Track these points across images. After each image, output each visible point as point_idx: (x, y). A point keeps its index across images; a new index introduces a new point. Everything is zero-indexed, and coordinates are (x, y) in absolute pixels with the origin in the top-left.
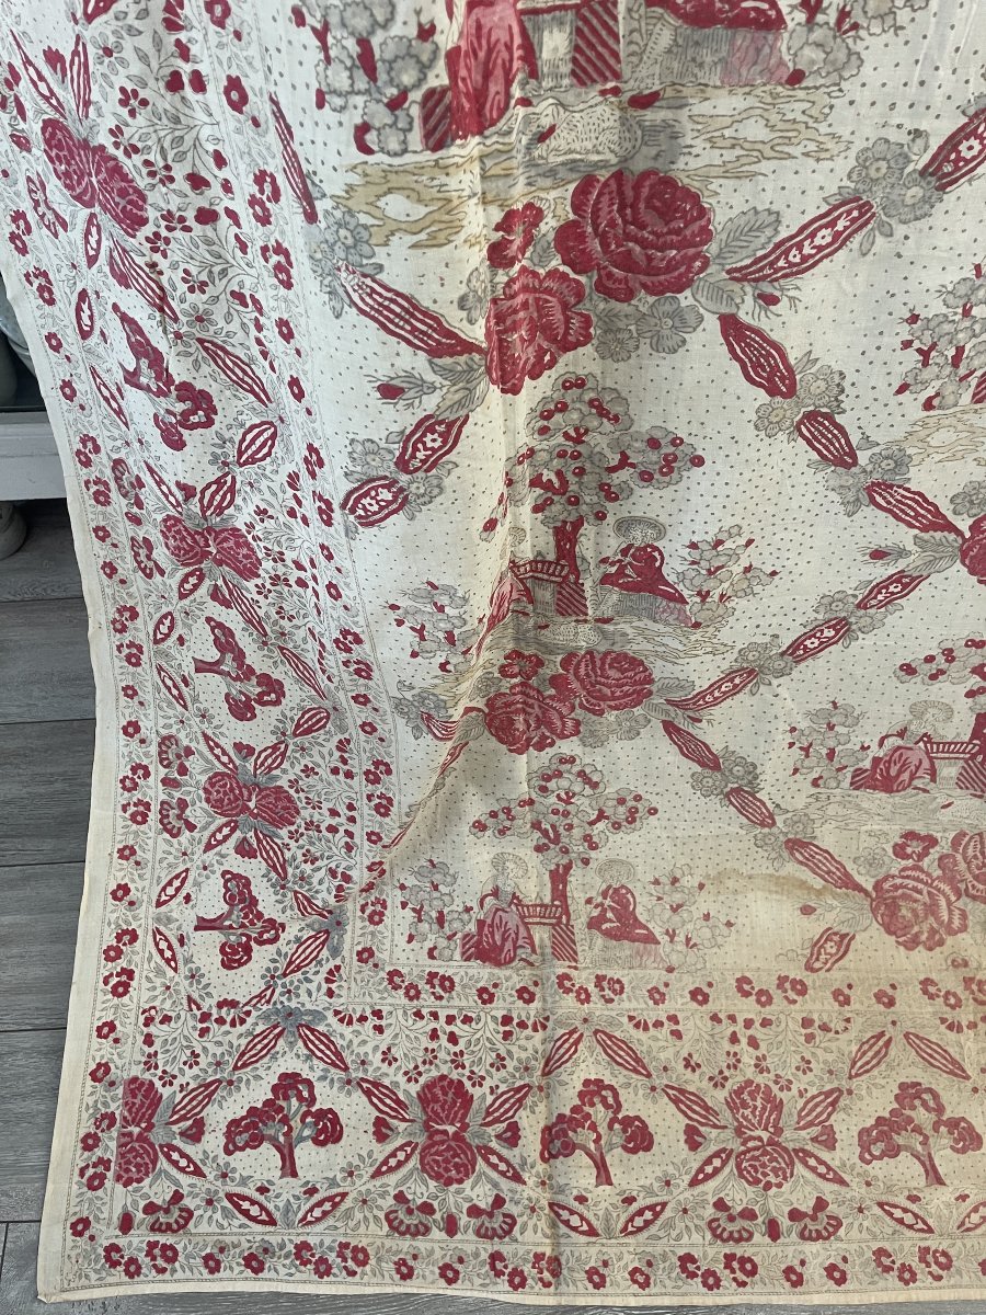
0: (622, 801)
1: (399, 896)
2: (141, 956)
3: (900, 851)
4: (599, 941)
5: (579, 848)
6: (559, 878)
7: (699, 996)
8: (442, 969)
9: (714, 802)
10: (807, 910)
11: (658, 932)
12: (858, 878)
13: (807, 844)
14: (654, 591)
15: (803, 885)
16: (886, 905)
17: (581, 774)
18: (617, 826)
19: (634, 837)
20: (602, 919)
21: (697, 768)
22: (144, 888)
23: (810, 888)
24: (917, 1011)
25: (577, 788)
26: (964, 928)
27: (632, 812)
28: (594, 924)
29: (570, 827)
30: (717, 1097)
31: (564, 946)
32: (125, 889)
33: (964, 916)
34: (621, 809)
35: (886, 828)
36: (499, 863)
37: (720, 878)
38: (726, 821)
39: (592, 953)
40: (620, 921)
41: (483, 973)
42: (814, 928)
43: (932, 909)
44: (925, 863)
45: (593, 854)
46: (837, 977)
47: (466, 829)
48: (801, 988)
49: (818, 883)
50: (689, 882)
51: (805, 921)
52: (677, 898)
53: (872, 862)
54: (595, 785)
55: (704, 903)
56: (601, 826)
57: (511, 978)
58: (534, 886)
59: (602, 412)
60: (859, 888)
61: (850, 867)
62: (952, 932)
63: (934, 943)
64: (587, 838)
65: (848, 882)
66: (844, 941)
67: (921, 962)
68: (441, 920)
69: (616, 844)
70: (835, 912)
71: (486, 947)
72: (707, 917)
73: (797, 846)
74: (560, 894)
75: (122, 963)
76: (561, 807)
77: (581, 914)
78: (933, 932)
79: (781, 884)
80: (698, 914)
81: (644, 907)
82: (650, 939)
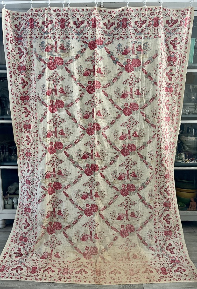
0: (59, 242)
1: (35, 253)
2: (7, 255)
3: (86, 249)
4: (55, 257)
5: (54, 247)
6: (52, 251)
7: (63, 262)
8: (38, 259)
9: (68, 242)
10: (76, 255)
11: (61, 257)
12: (82, 252)
13: (77, 248)
14: (61, 215)
15: (76, 253)
16: (84, 255)
17: (55, 238)
18: (58, 245)
19: (60, 246)
20: (55, 255)
21: (66, 238)
22: (10, 249)
23: (77, 253)
24: (85, 264)
25: (55, 240)
26: (92, 258)
27: (60, 243)
28: (54, 256)
29: (54, 244)
30: (62, 269)
31: (51, 257)
32: (8, 248)
33: (92, 256)
34: (59, 243)
35: (84, 246)
36: (46, 249)
37: (68, 251)
38: (69, 245)
39: (53, 258)
40: (57, 256)
41: (42, 260)
42: (77, 257)
43: (89, 256)
44: (88, 250)
45: (56, 248)
46: (78, 261)
47: (43, 244)
48: (74, 262)
49: (78, 252)
50: (65, 252)
51: (76, 257)
52: (63, 254)
53: (83, 250)
54: (56, 239)
55: (66, 254)
56: (57, 245)
57: (44, 260)
58: (49, 252)
59: (56, 198)
60: (82, 253)
61: (81, 251)
62: (91, 258)
63: (89, 259)
64: (55, 246)
65: (81, 253)
66: (80, 259)
67: (87, 260)
68: (39, 255)
69: (58, 247)
70: (79, 256)
71: (42, 258)
72: (66, 256)
73: (76, 248)
74: (52, 253)
75: (5, 255)
76: (53, 242)
77: (53, 255)
78: (89, 258)
79: (74, 252)
80: (65, 255)
81: (60, 255)
82: (60, 257)
